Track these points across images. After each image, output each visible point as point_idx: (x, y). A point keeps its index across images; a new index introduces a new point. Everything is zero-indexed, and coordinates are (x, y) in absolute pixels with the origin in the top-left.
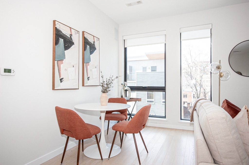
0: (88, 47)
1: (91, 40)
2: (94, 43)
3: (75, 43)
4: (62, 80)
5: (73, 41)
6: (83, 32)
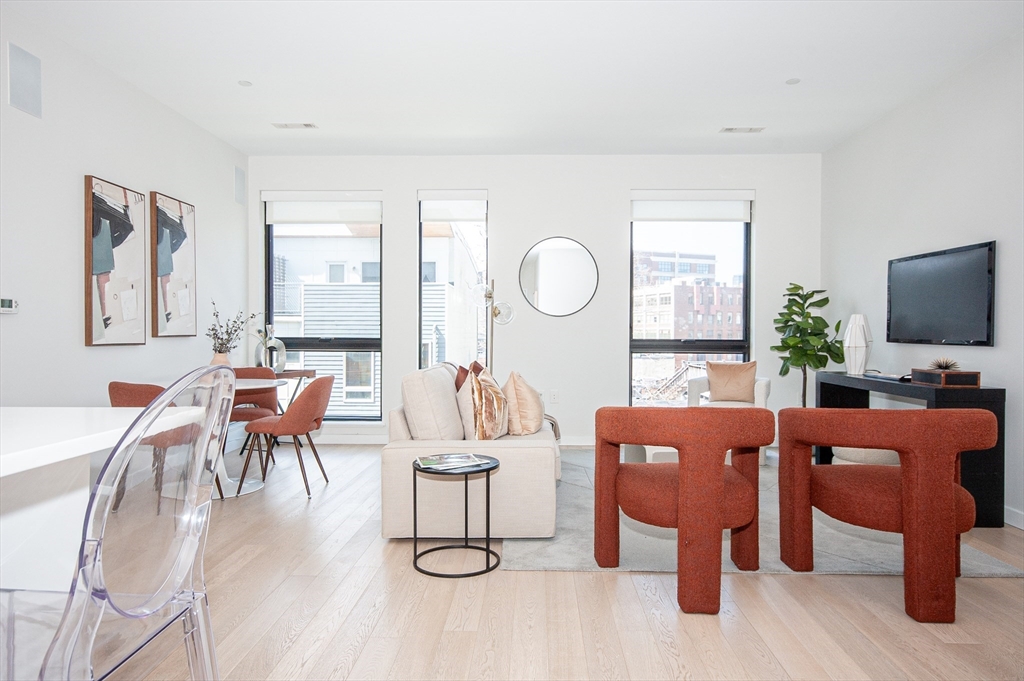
0: (167, 232)
2: (180, 220)
4: (109, 322)
5: (132, 223)
6: (153, 195)
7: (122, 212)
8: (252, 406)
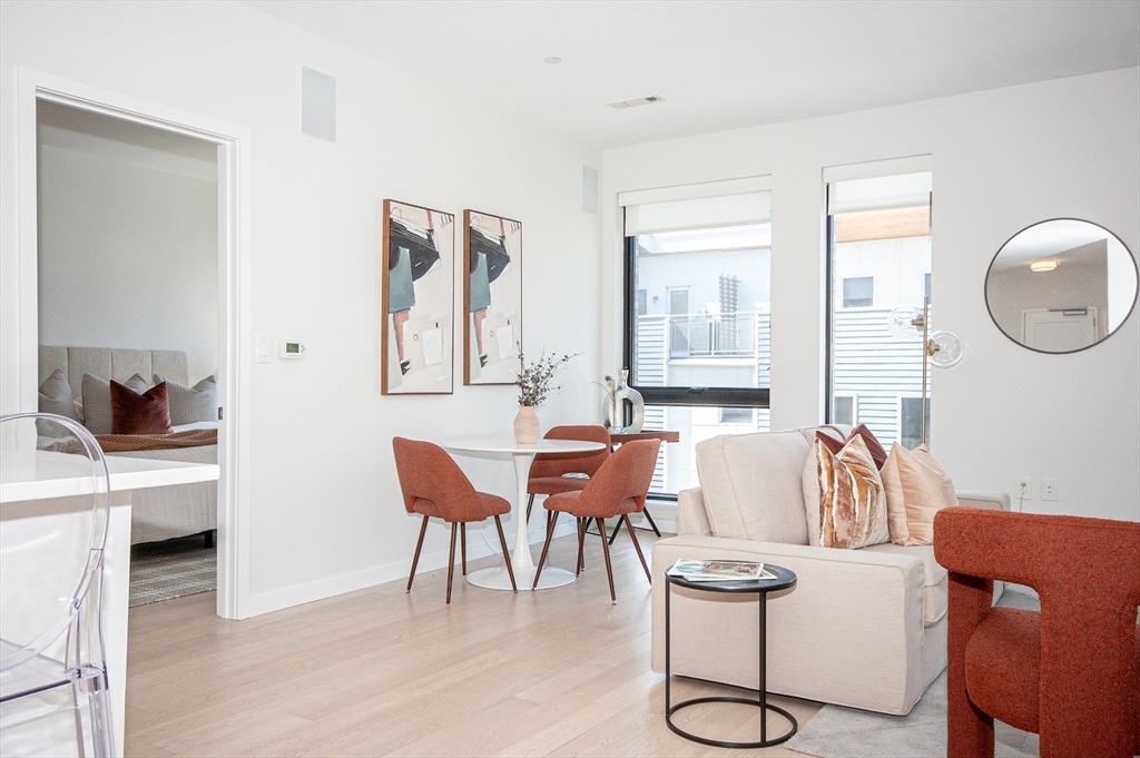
0: (483, 257)
1: (490, 232)
2: (501, 242)
3: (440, 255)
4: (407, 367)
5: (437, 249)
6: (467, 213)
7: (426, 237)
8: (586, 476)
